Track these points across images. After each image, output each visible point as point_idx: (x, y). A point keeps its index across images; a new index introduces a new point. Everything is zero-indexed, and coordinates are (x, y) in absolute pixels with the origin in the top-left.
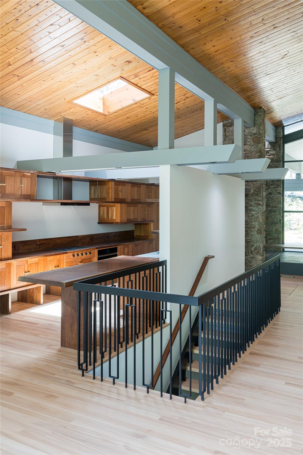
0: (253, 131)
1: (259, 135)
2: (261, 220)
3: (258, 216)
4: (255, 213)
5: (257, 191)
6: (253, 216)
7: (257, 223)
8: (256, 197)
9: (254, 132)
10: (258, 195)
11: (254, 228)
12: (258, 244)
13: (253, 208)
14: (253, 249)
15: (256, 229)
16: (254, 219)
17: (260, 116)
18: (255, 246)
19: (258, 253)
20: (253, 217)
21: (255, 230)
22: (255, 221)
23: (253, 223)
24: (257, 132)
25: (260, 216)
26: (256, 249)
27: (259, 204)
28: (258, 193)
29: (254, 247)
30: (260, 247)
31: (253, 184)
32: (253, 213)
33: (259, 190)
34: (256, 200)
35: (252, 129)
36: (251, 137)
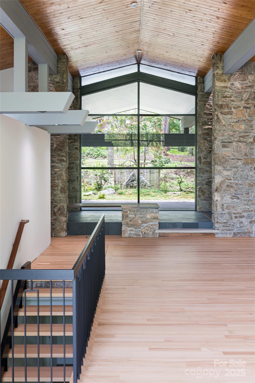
0: (55, 79)
1: (63, 84)
2: (65, 178)
3: (62, 174)
4: (58, 170)
5: (60, 146)
6: (55, 173)
7: (60, 181)
8: (59, 153)
9: (57, 80)
10: (61, 150)
11: (57, 186)
12: (61, 204)
13: (56, 164)
14: (56, 210)
15: (60, 188)
16: (57, 176)
17: (64, 63)
18: (59, 206)
19: (62, 214)
20: (56, 175)
21: (58, 189)
22: (58, 179)
23: (56, 181)
24: (60, 81)
25: (64, 173)
26: (59, 209)
27: (63, 160)
28: (62, 148)
29: (57, 208)
30: (63, 207)
31: (56, 138)
32: (56, 170)
33: (62, 145)
34: (59, 155)
35: (54, 77)
36: (54, 85)
